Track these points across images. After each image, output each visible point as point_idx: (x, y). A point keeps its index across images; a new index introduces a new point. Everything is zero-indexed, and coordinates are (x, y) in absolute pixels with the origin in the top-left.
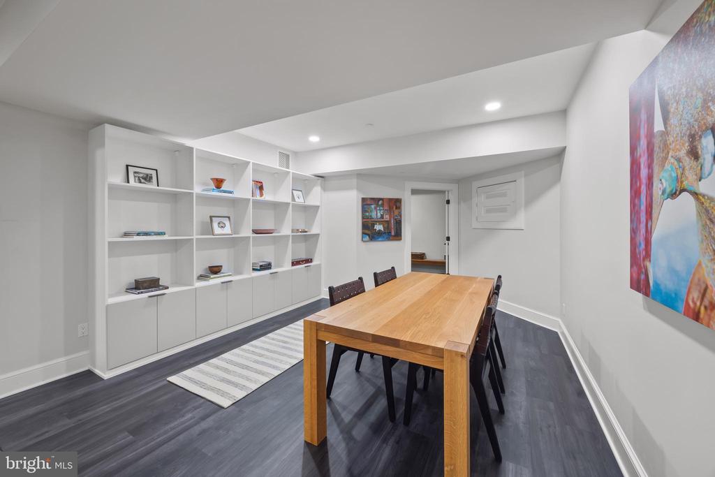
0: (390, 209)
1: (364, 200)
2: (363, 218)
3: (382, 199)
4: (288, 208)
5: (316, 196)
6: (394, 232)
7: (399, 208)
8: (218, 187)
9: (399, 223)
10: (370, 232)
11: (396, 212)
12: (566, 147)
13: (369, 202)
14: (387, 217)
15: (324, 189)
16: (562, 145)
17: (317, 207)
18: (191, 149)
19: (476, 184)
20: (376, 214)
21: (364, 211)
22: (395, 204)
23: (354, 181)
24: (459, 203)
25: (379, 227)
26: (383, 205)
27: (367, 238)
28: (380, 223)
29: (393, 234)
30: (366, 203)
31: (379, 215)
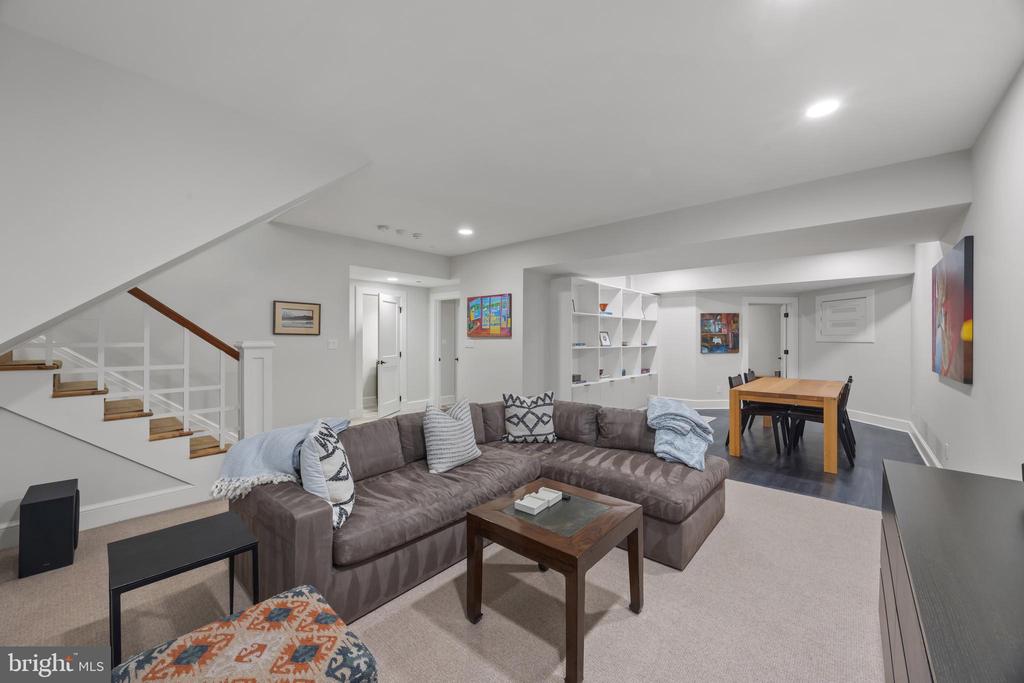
0: (728, 323)
1: (703, 315)
2: (702, 332)
3: (720, 314)
4: (638, 324)
5: (653, 312)
6: (732, 345)
7: (736, 322)
8: (603, 310)
9: (736, 337)
10: (708, 344)
11: (734, 326)
12: (913, 274)
13: (708, 317)
14: (724, 331)
15: (660, 305)
16: (911, 272)
17: (654, 322)
18: (596, 285)
19: (819, 299)
20: (714, 328)
21: (703, 325)
22: (733, 319)
23: (694, 298)
24: (799, 316)
25: (717, 340)
26: (721, 320)
27: (706, 350)
28: (719, 336)
29: (731, 346)
30: (705, 318)
31: (717, 329)
